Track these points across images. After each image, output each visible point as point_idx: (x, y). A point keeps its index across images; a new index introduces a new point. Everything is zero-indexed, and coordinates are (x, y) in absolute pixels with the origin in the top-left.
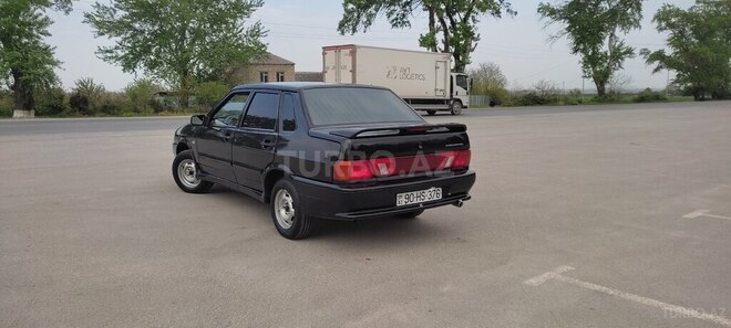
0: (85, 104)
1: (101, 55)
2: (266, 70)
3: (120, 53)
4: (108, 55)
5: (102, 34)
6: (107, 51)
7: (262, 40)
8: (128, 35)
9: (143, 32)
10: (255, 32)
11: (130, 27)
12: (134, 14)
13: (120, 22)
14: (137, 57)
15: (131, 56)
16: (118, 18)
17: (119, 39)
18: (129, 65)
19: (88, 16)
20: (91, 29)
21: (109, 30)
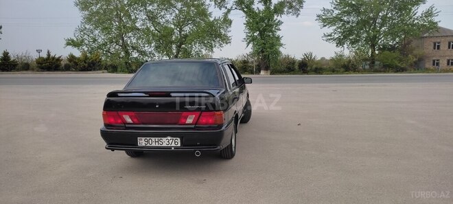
0: (305, 67)
1: (325, 38)
2: (439, 40)
3: (336, 36)
4: (329, 37)
5: (325, 26)
6: (329, 36)
7: (435, 19)
8: (340, 25)
9: (348, 22)
10: (429, 14)
11: (341, 20)
12: (344, 12)
13: (336, 17)
14: (345, 37)
15: (342, 37)
16: (334, 15)
17: (335, 27)
18: (340, 42)
19: (318, 16)
20: (319, 24)
21: (329, 23)
